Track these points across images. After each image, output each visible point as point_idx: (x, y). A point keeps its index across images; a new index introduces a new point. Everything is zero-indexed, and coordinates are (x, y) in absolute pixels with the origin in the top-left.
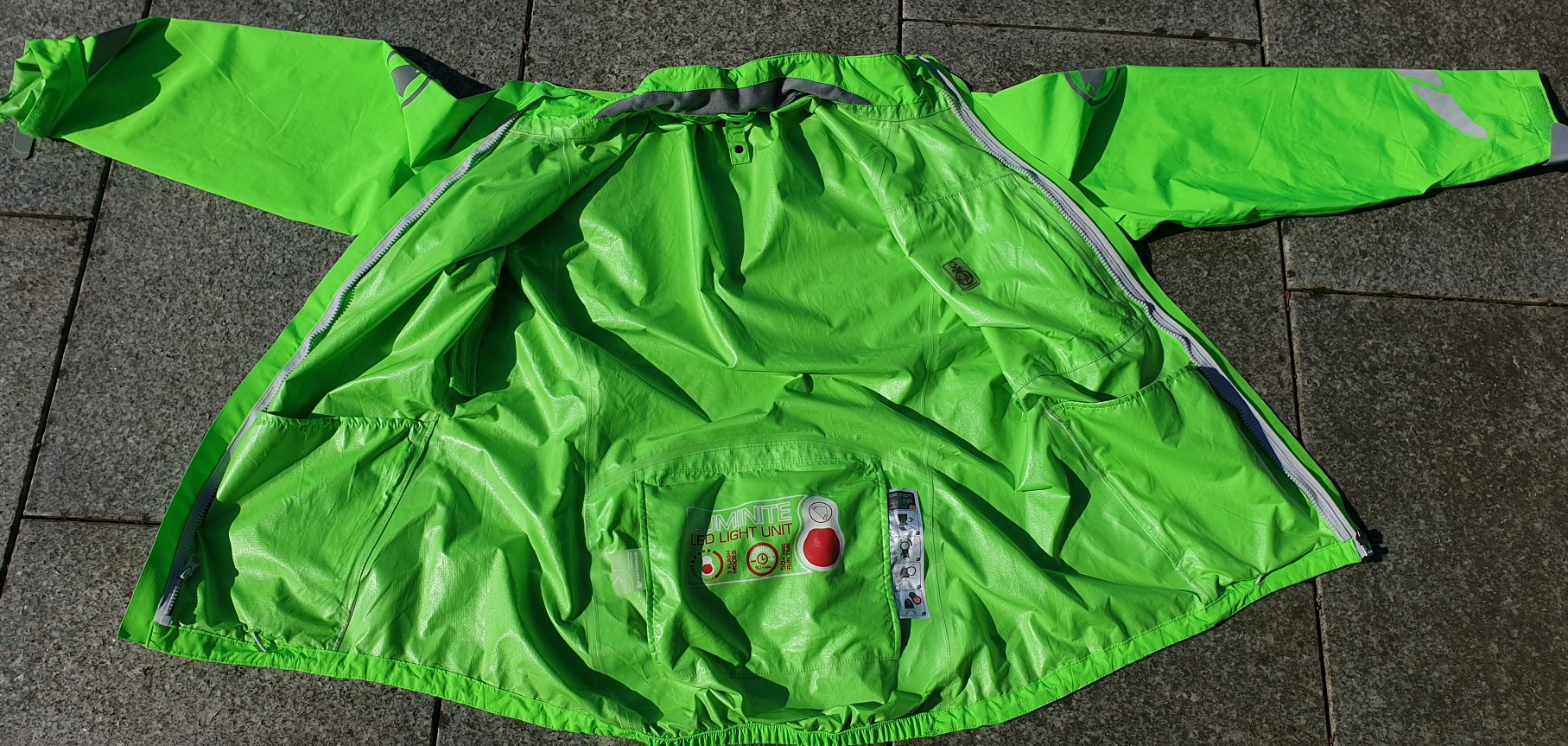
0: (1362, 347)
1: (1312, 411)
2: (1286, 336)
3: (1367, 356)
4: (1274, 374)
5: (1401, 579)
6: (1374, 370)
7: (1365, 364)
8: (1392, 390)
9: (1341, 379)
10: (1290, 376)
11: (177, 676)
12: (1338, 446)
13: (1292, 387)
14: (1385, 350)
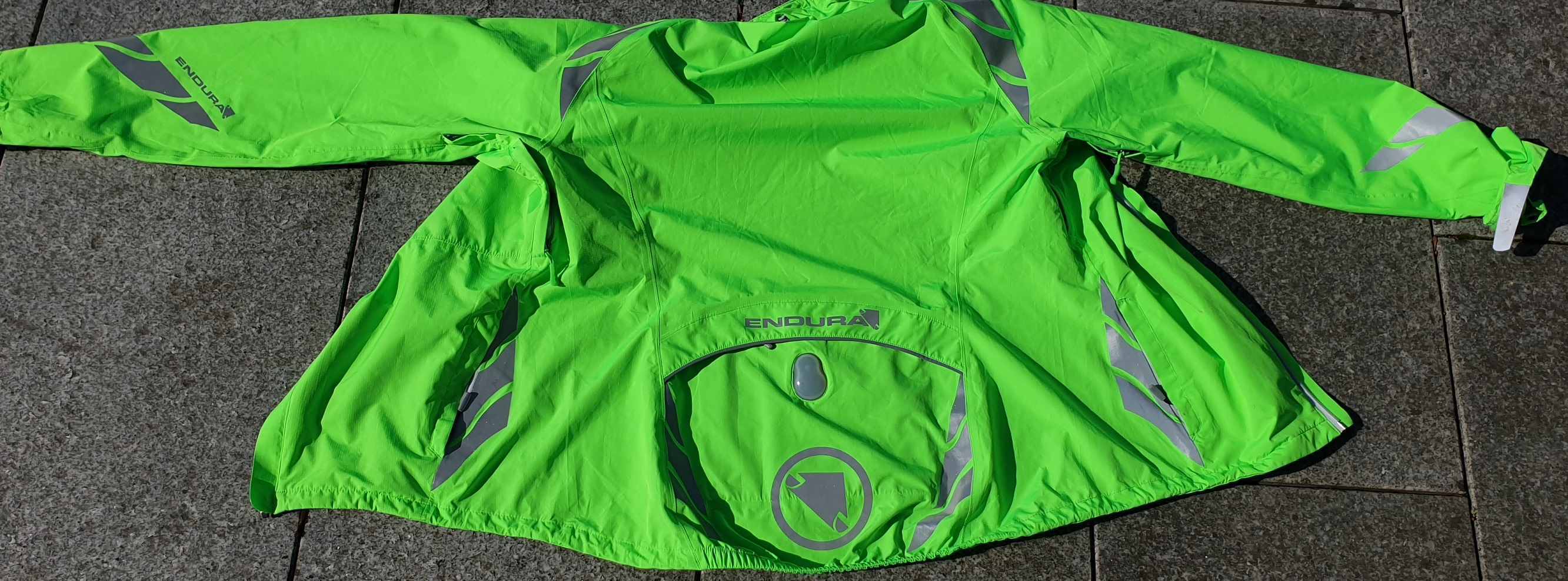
0: (1504, 287)
1: (1461, 344)
2: (1435, 277)
3: (1509, 296)
4: (1426, 311)
5: (1548, 494)
6: (1516, 308)
7: (1508, 302)
8: (1533, 326)
9: (1487, 316)
10: (1440, 313)
11: (466, 568)
12: (1486, 375)
13: (1442, 323)
14: (1525, 290)
